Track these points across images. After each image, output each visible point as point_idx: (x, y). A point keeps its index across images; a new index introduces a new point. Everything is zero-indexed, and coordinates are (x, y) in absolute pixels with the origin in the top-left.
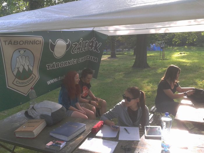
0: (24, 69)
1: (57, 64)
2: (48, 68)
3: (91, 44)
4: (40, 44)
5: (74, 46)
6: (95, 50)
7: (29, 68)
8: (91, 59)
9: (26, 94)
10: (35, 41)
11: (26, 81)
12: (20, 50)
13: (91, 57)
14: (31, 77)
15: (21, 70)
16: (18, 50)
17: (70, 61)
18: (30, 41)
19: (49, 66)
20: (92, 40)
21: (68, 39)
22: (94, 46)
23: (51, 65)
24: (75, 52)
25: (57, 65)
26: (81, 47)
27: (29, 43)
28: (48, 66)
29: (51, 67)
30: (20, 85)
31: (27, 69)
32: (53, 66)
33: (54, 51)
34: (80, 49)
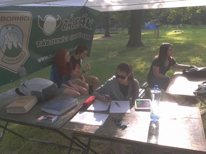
0: (13, 46)
1: (47, 41)
2: (38, 46)
3: (82, 21)
4: (28, 20)
5: (65, 22)
6: (87, 27)
7: (18, 45)
8: (83, 37)
9: (16, 72)
10: (23, 17)
11: (15, 58)
12: (7, 26)
13: (82, 35)
14: (21, 54)
15: (10, 47)
16: (6, 27)
17: (61, 39)
18: (18, 17)
19: (39, 43)
20: (83, 16)
21: (58, 15)
22: (86, 23)
23: (40, 42)
24: (66, 29)
25: (47, 43)
26: (72, 24)
27: (17, 19)
28: (37, 44)
29: (40, 44)
30: (9, 62)
31: (16, 46)
32: (43, 43)
33: (43, 28)
34: (72, 26)
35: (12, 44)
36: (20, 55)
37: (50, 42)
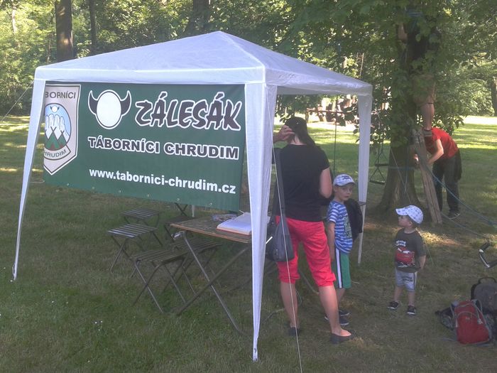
0: (53, 134)
1: (106, 140)
2: (92, 145)
5: (142, 108)
6: (228, 126)
7: (62, 135)
8: (222, 155)
9: (51, 173)
11: (53, 152)
12: (52, 105)
14: (62, 150)
15: (48, 135)
16: (49, 106)
22: (224, 115)
23: (95, 139)
25: (106, 144)
28: (90, 141)
29: (95, 142)
31: (58, 137)
32: (99, 142)
33: (96, 113)
34: (165, 118)
35: (53, 131)
36: (60, 151)
37: (112, 143)
